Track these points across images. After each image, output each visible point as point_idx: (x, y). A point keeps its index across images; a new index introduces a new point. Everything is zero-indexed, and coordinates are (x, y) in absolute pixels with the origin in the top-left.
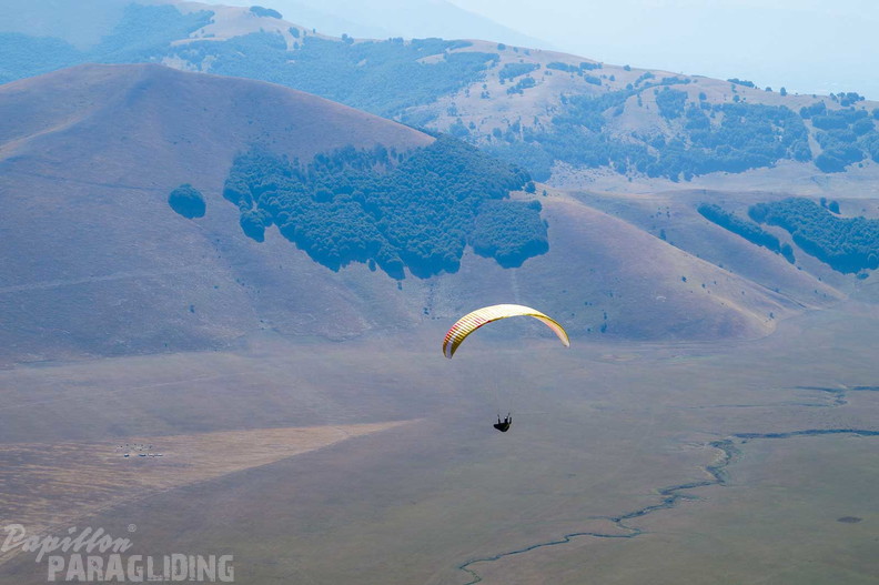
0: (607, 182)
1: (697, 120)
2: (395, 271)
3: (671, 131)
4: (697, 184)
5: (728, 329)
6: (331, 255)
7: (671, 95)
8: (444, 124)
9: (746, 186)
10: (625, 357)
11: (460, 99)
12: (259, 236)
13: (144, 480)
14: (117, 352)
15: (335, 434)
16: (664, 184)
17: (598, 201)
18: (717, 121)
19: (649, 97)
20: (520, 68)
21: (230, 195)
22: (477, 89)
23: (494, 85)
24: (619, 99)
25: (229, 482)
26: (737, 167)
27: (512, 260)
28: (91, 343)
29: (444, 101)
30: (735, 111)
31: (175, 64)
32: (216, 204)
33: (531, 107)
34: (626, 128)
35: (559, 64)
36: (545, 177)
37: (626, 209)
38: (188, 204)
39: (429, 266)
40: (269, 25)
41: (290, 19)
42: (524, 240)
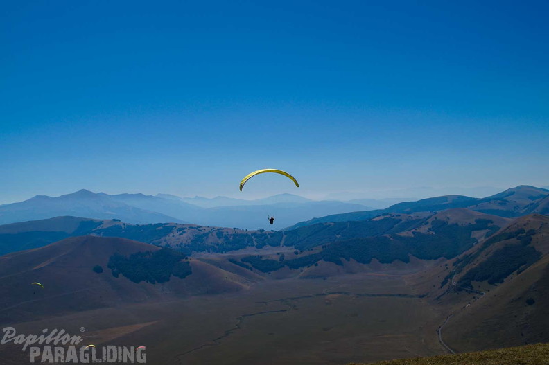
0: (205, 255)
1: (227, 238)
2: (153, 282)
3: (220, 241)
4: (228, 254)
5: (238, 289)
6: (137, 281)
7: (220, 232)
8: (164, 244)
9: (240, 254)
11: (167, 238)
12: (117, 276)
15: (141, 326)
16: (220, 254)
17: (204, 260)
18: (231, 238)
19: (214, 233)
20: (182, 229)
21: (109, 267)
22: (171, 235)
23: (176, 234)
24: (206, 235)
26: (237, 249)
27: (183, 277)
29: (163, 238)
30: (235, 235)
31: (94, 235)
32: (106, 269)
33: (185, 238)
34: (210, 241)
35: (191, 227)
36: (190, 255)
37: (211, 262)
38: (98, 270)
39: (162, 280)
40: (117, 223)
41: (123, 221)
42: (186, 271)
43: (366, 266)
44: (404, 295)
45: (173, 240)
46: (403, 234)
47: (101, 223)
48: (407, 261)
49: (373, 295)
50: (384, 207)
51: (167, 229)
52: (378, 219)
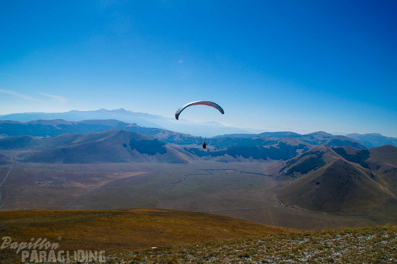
0: (173, 145)
1: (184, 139)
2: (149, 154)
3: (181, 139)
4: (184, 146)
5: (187, 162)
6: (142, 152)
7: (181, 135)
8: (155, 138)
10: (176, 165)
11: (157, 135)
12: (133, 150)
13: (118, 177)
14: (116, 162)
15: (141, 173)
16: (180, 145)
17: (173, 147)
18: (186, 139)
19: (179, 136)
20: (164, 131)
21: (130, 145)
22: (159, 134)
23: (161, 133)
24: (175, 136)
25: (128, 178)
26: (188, 144)
27: (162, 153)
28: (113, 161)
29: (155, 135)
30: (188, 138)
31: (124, 129)
32: (128, 146)
33: (165, 136)
34: (175, 139)
35: (168, 131)
36: (166, 144)
37: (176, 148)
38: (125, 146)
39: (153, 154)
40: (136, 125)
41: (138, 125)
42: (164, 151)
43: (247, 159)
44: (262, 175)
45: (160, 137)
46: (265, 147)
47: (128, 124)
48: (266, 159)
49: (248, 173)
50: (258, 133)
51: (157, 131)
52: (254, 138)
